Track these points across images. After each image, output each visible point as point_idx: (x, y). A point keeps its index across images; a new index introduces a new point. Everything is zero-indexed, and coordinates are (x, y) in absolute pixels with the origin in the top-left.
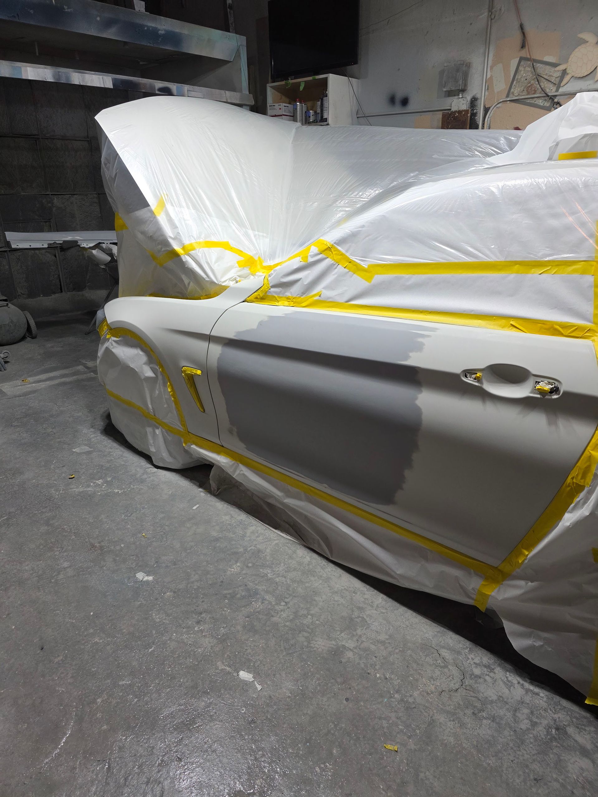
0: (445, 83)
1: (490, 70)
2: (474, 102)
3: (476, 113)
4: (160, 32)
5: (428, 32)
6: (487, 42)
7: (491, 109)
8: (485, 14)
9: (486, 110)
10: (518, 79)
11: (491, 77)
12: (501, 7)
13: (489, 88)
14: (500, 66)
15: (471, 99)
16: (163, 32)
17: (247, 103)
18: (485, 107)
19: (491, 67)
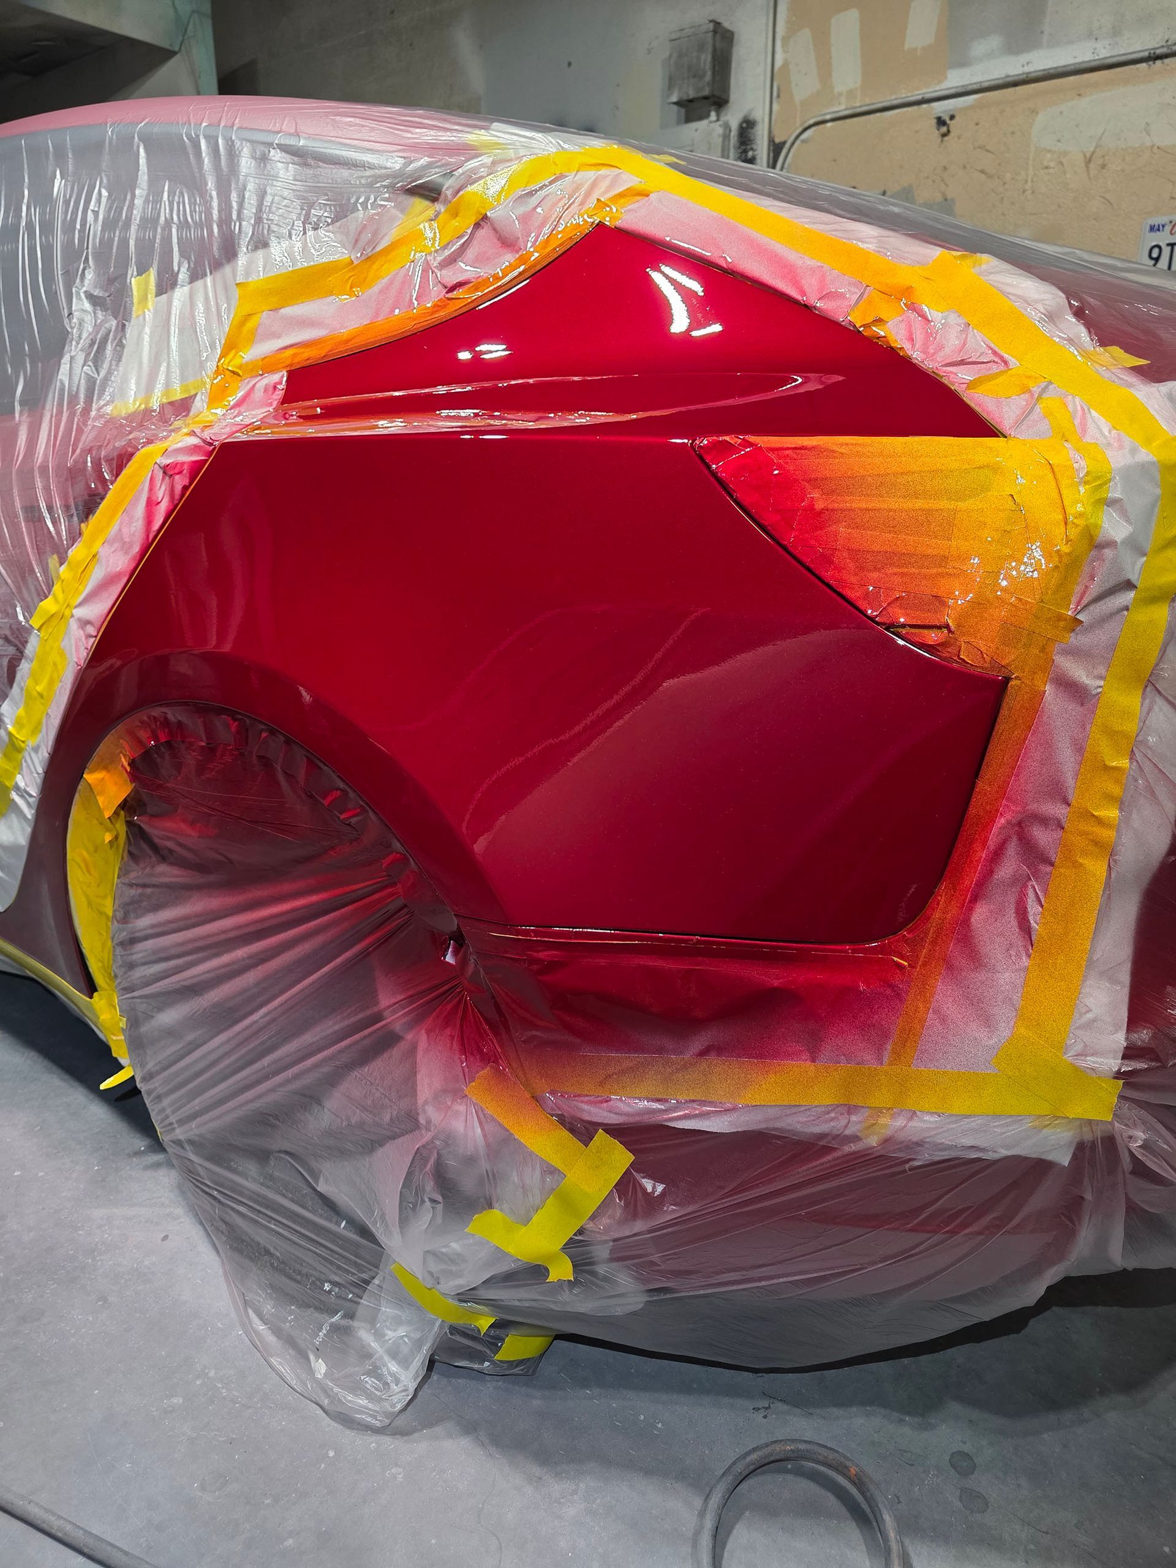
0: (672, 84)
1: (783, 46)
2: (746, 130)
7: (788, 145)
9: (776, 150)
11: (786, 64)
13: (781, 94)
14: (806, 34)
15: (741, 128)
18: (771, 140)
19: (783, 38)
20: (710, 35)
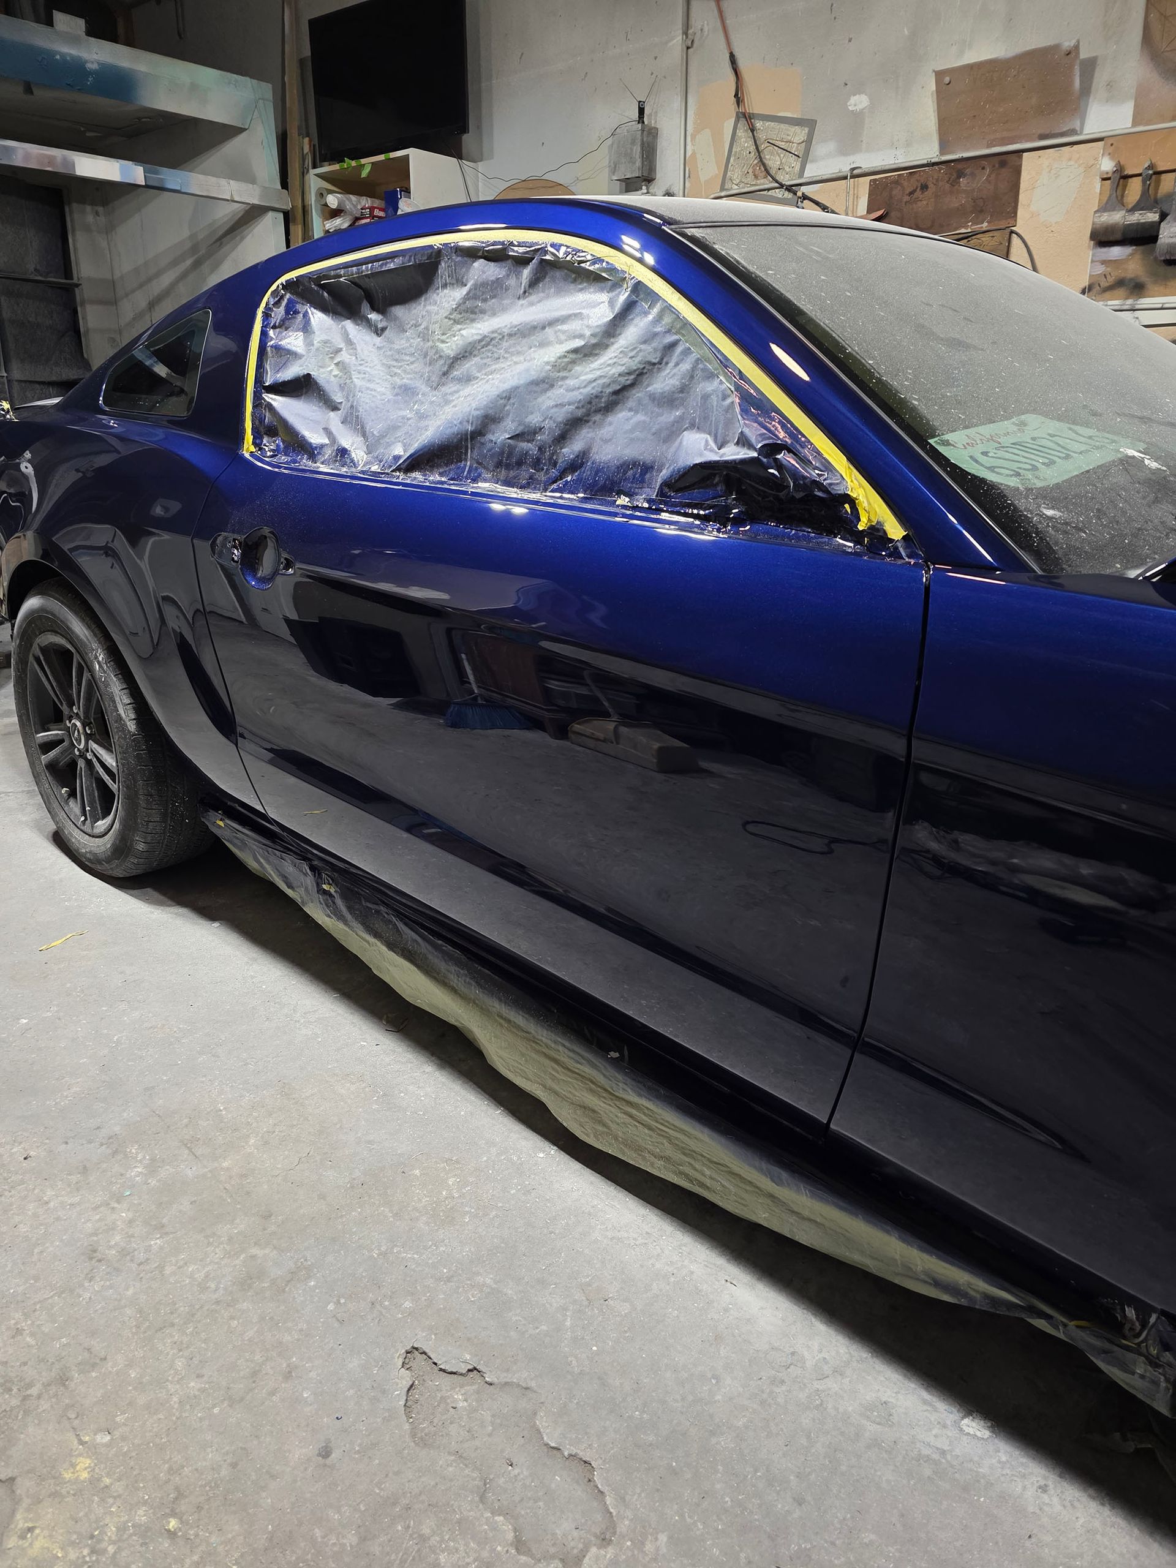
0: (615, 167)
1: (691, 141)
4: (89, 66)
5: (587, 73)
6: (684, 90)
8: (678, 39)
10: (736, 152)
11: (694, 154)
12: (703, 25)
13: (691, 175)
14: (707, 133)
16: (95, 66)
17: (277, 206)
19: (692, 135)
20: (640, 132)
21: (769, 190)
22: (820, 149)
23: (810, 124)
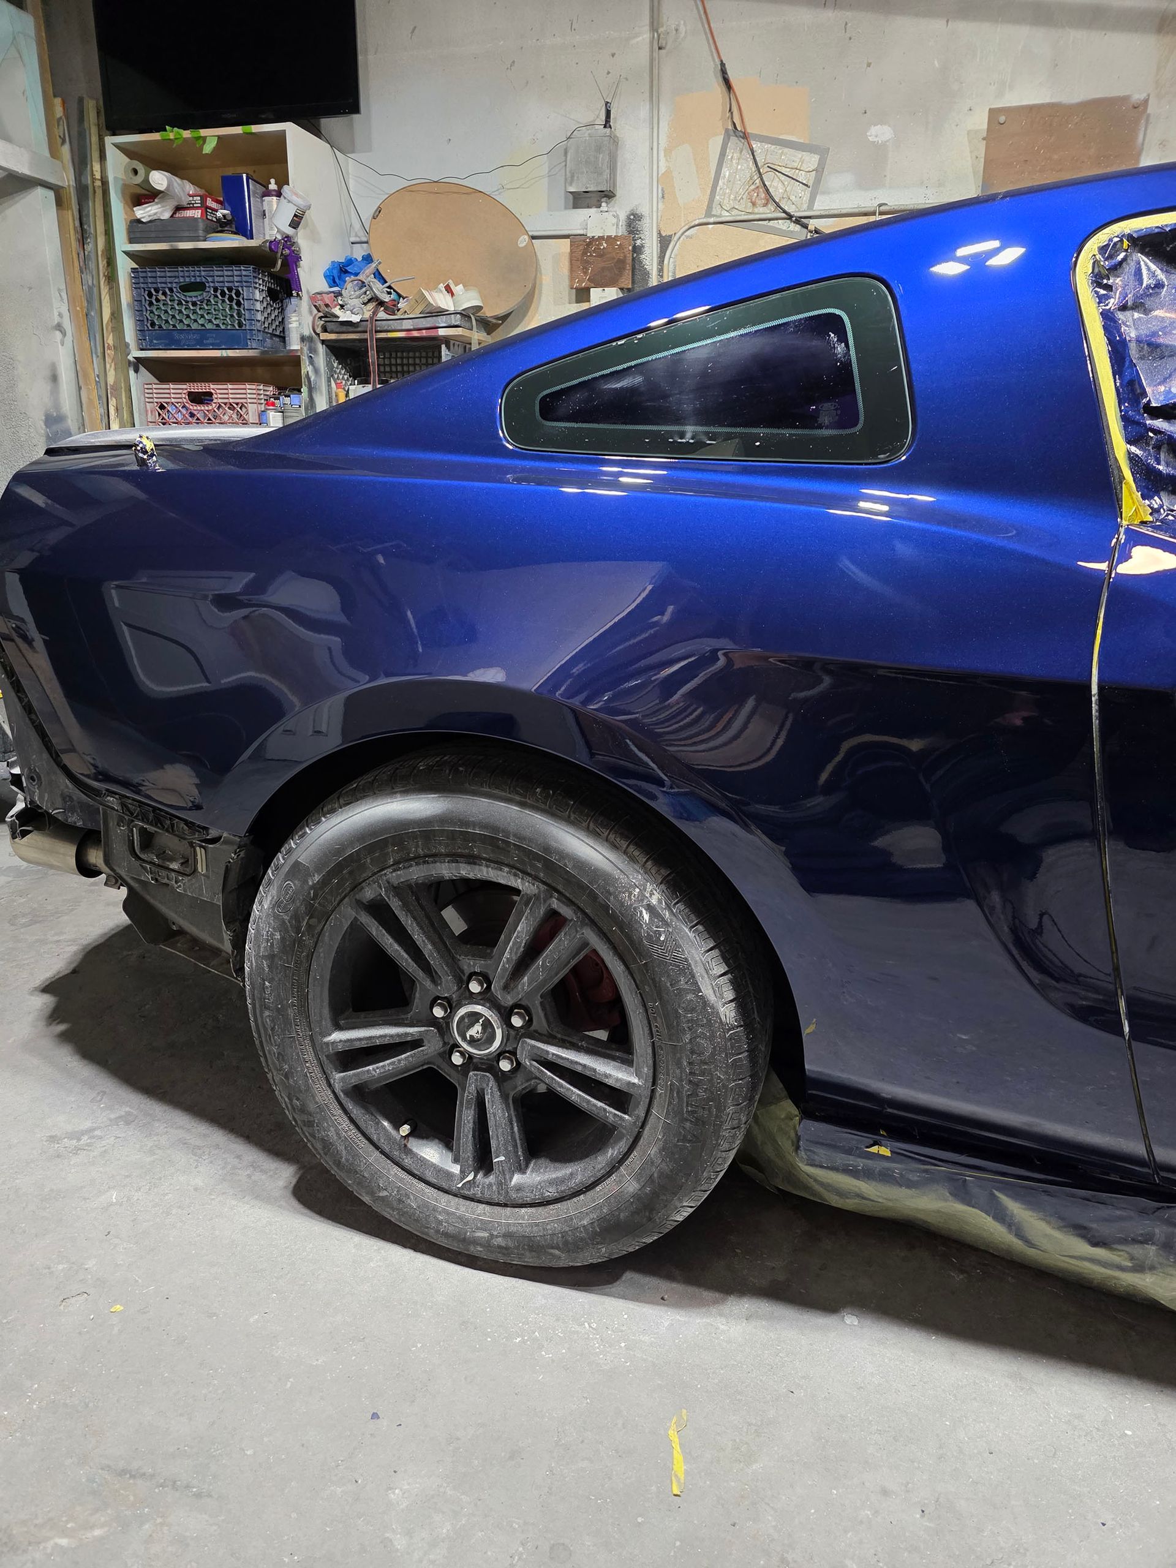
0: (572, 176)
1: (665, 156)
2: (633, 222)
3: (642, 246)
5: (514, 62)
6: (654, 97)
7: (676, 238)
8: (645, 36)
9: (664, 242)
10: (728, 170)
11: (668, 172)
12: (678, 25)
13: (666, 196)
14: (686, 149)
15: (628, 218)
18: (659, 233)
19: (665, 150)
21: (770, 220)
22: (834, 180)
23: (823, 153)
